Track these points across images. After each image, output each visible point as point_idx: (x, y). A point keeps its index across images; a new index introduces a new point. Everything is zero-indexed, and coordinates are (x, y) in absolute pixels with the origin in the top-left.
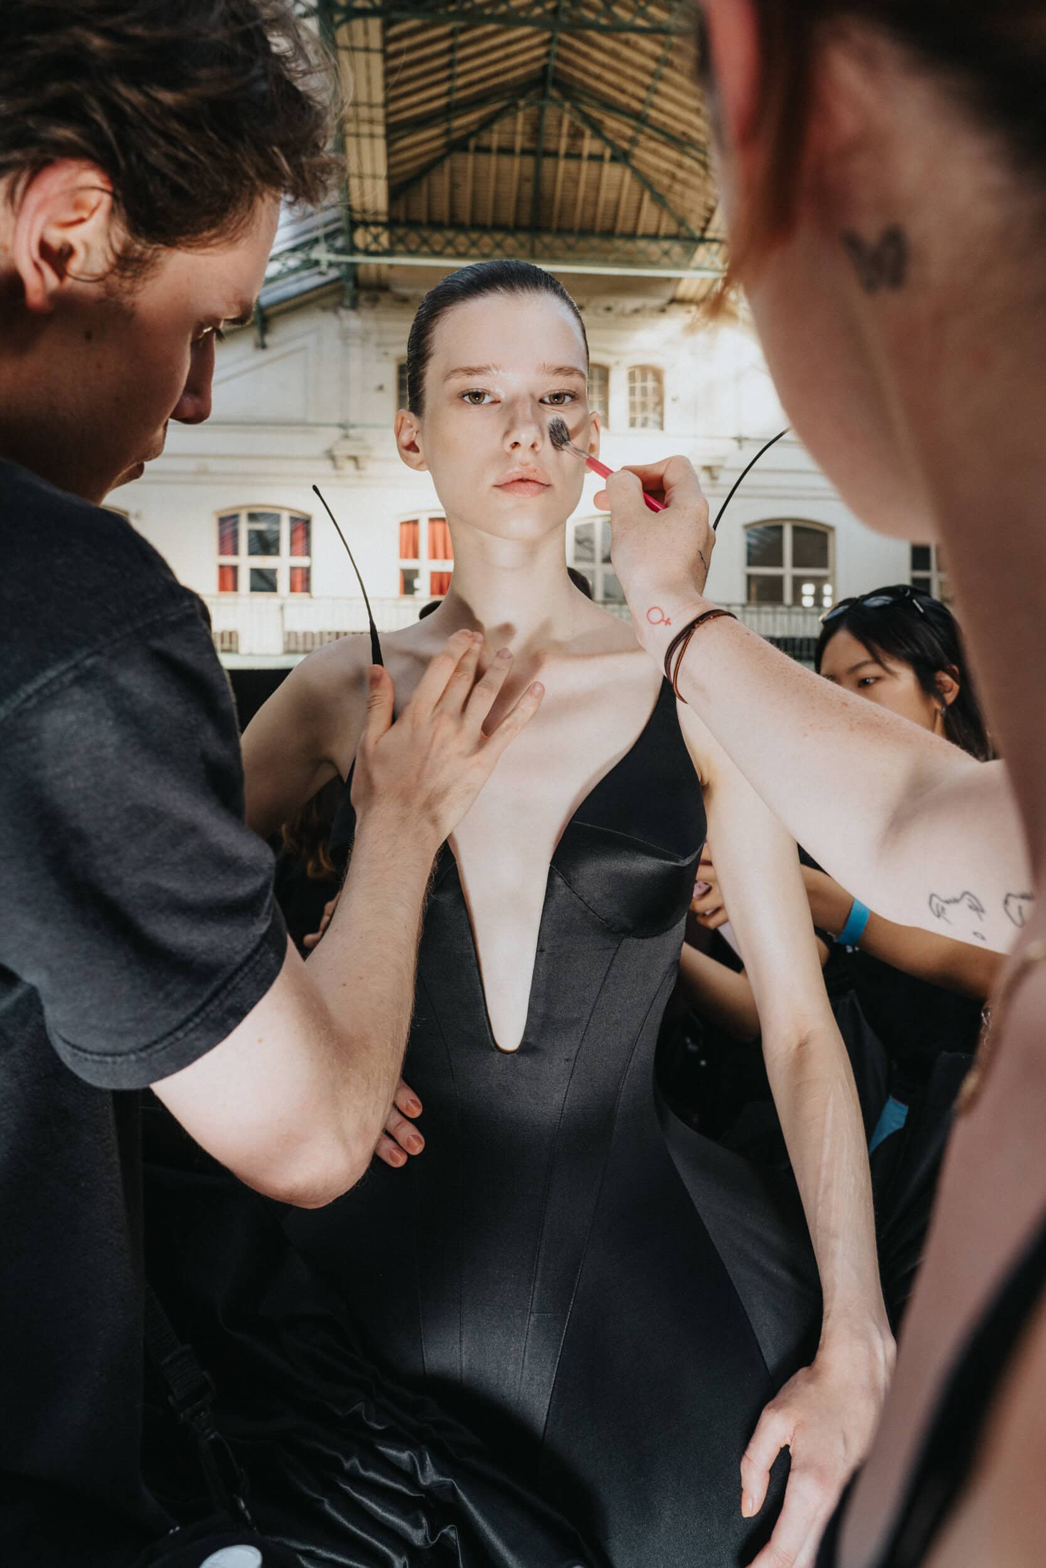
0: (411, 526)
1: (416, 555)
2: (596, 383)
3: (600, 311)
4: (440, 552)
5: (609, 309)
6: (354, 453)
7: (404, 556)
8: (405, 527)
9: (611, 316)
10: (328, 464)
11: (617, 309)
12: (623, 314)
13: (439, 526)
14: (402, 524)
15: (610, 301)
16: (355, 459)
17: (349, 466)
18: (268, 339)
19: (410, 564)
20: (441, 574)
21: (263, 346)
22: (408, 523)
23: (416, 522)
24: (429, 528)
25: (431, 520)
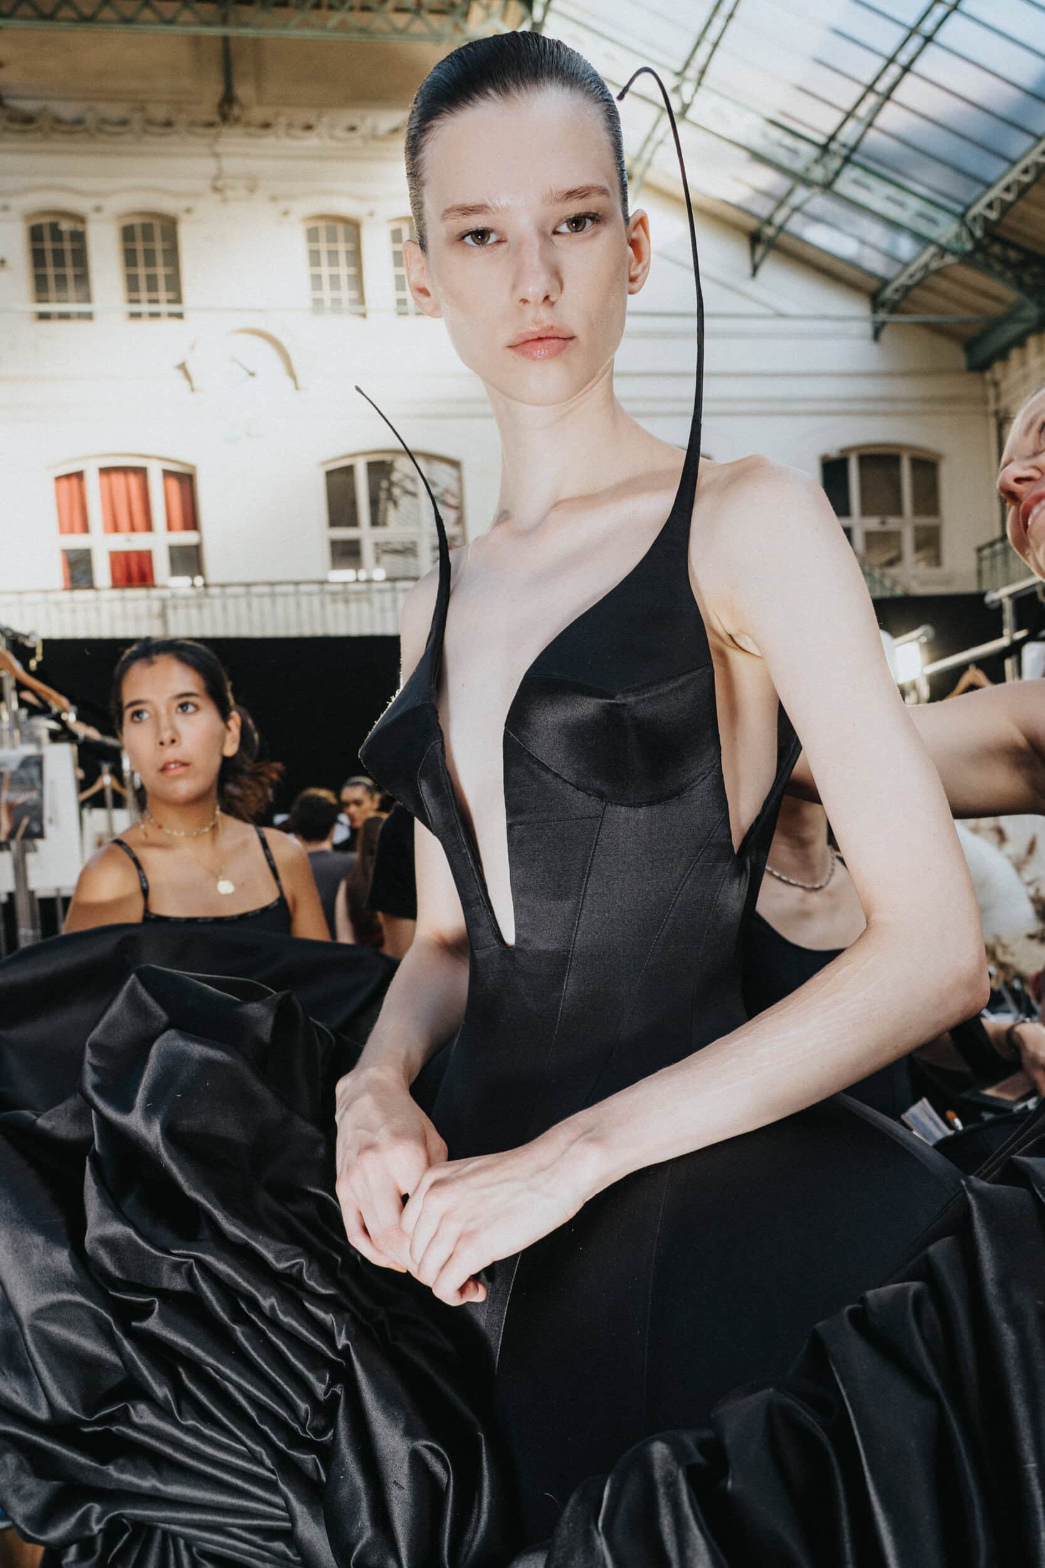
0: (74, 482)
1: (86, 529)
2: (342, 247)
3: (340, 133)
4: (124, 521)
5: (352, 129)
7: (66, 528)
8: (64, 484)
9: (356, 140)
11: (365, 128)
12: (374, 136)
13: (118, 480)
14: (58, 479)
15: (352, 116)
19: (78, 541)
20: (127, 555)
22: (68, 476)
23: (79, 475)
24: (101, 485)
25: (105, 471)
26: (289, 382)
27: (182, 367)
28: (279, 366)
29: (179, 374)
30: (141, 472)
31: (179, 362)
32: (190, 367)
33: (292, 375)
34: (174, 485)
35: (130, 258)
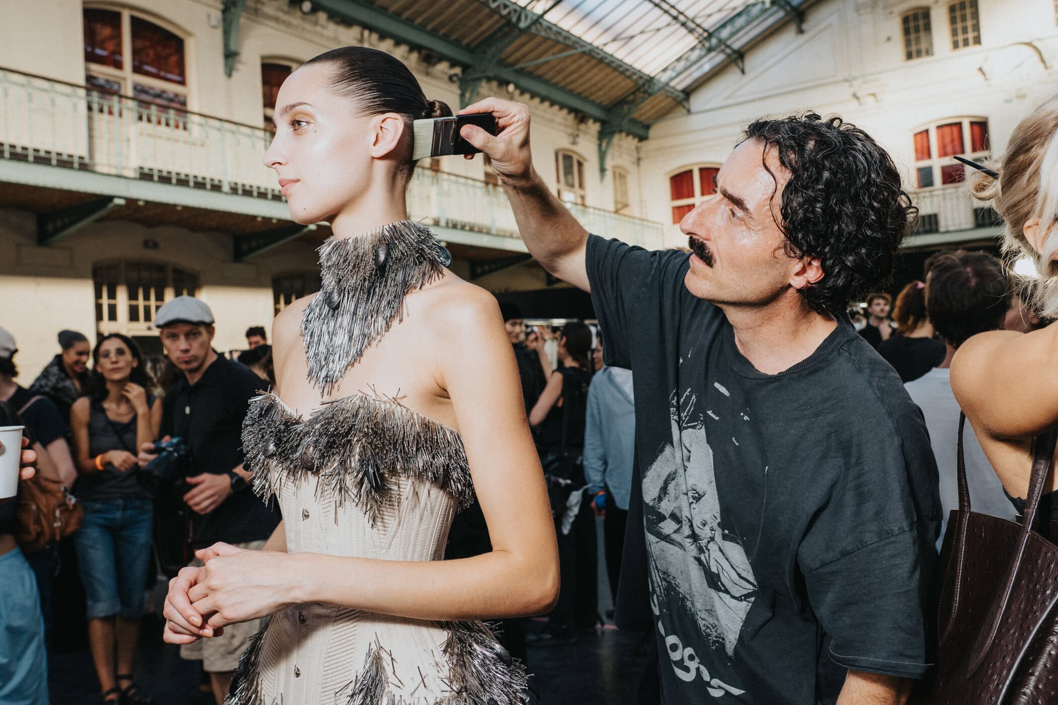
0: (923, 135)
1: (929, 156)
4: (948, 151)
6: (872, 91)
7: (919, 158)
8: (919, 137)
10: (855, 102)
13: (947, 130)
14: (916, 135)
16: (874, 95)
17: (871, 100)
18: (805, 26)
19: (925, 163)
21: (801, 31)
22: (921, 133)
23: (927, 131)
24: (938, 133)
25: (939, 127)
26: (1041, 65)
27: (980, 69)
28: (1036, 57)
29: (979, 73)
30: (959, 125)
31: (979, 67)
32: (984, 69)
33: (1043, 61)
34: (976, 128)
35: (953, 21)
